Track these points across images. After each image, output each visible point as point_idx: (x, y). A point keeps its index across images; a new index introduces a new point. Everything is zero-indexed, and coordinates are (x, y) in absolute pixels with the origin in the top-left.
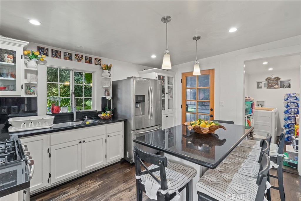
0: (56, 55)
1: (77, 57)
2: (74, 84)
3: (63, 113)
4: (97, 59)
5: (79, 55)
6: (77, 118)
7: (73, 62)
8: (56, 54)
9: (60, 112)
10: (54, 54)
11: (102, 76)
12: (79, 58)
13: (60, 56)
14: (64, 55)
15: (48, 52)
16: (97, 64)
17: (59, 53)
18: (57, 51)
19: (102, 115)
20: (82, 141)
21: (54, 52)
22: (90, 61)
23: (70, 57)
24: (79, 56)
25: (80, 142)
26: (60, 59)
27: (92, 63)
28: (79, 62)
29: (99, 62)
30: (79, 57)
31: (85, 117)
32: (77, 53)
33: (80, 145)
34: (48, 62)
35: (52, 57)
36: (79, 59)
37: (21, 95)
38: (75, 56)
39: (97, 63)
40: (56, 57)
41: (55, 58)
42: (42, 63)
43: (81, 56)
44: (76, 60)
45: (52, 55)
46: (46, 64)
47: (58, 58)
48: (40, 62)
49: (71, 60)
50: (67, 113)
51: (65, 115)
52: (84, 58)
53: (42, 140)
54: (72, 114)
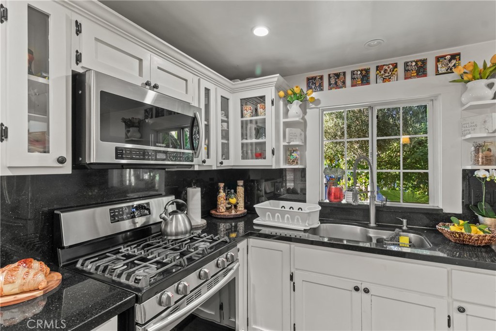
0: (336, 83)
1: (382, 72)
2: (376, 138)
3: (348, 204)
4: (444, 57)
5: (386, 65)
7: (372, 85)
8: (337, 81)
10: (333, 81)
11: (463, 105)
12: (386, 73)
13: (344, 82)
14: (352, 78)
15: (322, 83)
16: (444, 72)
17: (342, 76)
18: (337, 75)
20: (362, 287)
21: (333, 78)
23: (364, 78)
24: (387, 68)
25: (357, 289)
26: (344, 89)
27: (425, 75)
28: (387, 83)
29: (451, 65)
30: (385, 71)
31: (402, 223)
32: (381, 63)
33: (355, 293)
34: (322, 102)
35: (329, 89)
36: (387, 74)
37: (272, 166)
38: (377, 70)
39: (442, 70)
40: (337, 86)
41: (334, 90)
42: (313, 106)
43: (391, 66)
44: (380, 80)
45: (330, 84)
46: (319, 106)
48: (311, 104)
49: (368, 83)
50: (351, 204)
51: (348, 208)
52: (401, 69)
53: (282, 251)
54: (366, 209)
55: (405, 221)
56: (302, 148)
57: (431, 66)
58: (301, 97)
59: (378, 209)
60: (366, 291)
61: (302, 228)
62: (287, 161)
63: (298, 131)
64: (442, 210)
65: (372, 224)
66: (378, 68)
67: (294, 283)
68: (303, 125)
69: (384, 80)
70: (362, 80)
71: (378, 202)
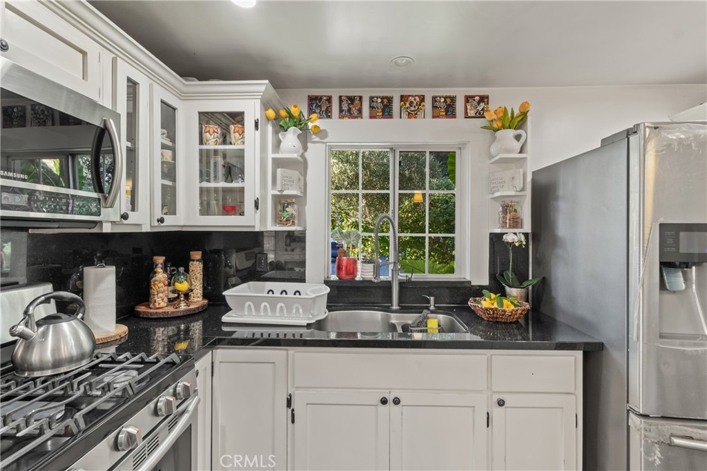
0: (349, 110)
1: (408, 105)
2: (398, 192)
3: (364, 281)
4: (473, 97)
5: (412, 96)
6: (400, 301)
7: (395, 120)
8: (351, 107)
9: (358, 278)
10: (345, 107)
11: (491, 157)
12: (412, 106)
13: (360, 111)
14: (370, 107)
15: (331, 106)
16: (473, 115)
17: (357, 102)
18: (351, 99)
19: (485, 303)
20: (390, 398)
21: (345, 102)
22: (447, 111)
23: (384, 108)
24: (413, 100)
25: (384, 401)
26: (359, 119)
27: (454, 116)
28: (413, 120)
29: (480, 108)
30: (411, 103)
31: (428, 301)
32: (406, 92)
33: (382, 408)
34: (329, 134)
35: (340, 118)
36: (413, 108)
37: (254, 227)
38: (401, 101)
39: (471, 113)
40: (351, 116)
41: (346, 120)
42: (317, 139)
43: (418, 99)
44: (404, 115)
45: (341, 111)
46: (325, 141)
47: (355, 117)
48: (314, 136)
49: (390, 116)
50: (370, 282)
52: (428, 104)
53: (274, 363)
54: (387, 287)
55: (432, 299)
56: (300, 200)
57: (460, 105)
58: (299, 122)
59: (402, 285)
60: (397, 401)
61: (305, 322)
62: (278, 219)
63: (295, 174)
64: (470, 282)
65: (395, 307)
66: (403, 98)
67: (293, 410)
68: (301, 165)
69: (410, 115)
70: (383, 111)
71: (403, 276)
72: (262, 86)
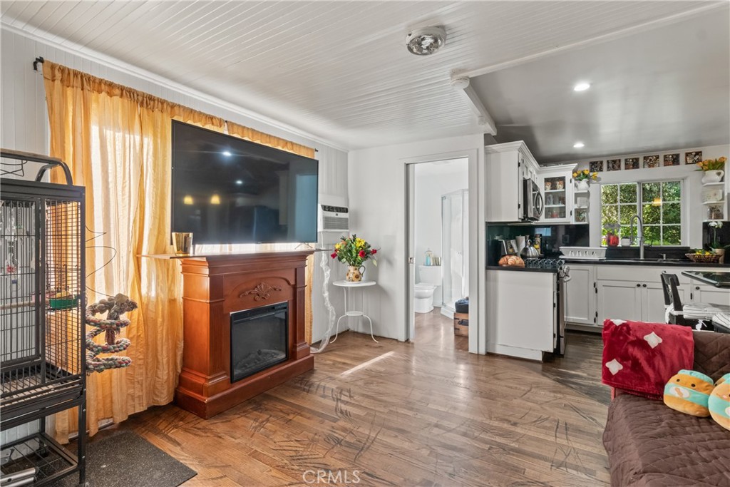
0: (613, 167)
1: (648, 161)
2: (642, 203)
3: (623, 247)
4: (691, 153)
5: (651, 156)
7: (641, 169)
8: (614, 165)
9: (620, 245)
10: (611, 166)
11: (702, 184)
12: (651, 161)
13: (619, 166)
14: (625, 164)
15: (602, 166)
17: (618, 162)
18: (614, 162)
20: (642, 284)
21: (610, 163)
22: (674, 161)
23: (635, 164)
24: (651, 158)
25: (639, 285)
26: (619, 170)
27: (678, 164)
28: (652, 169)
29: (696, 158)
30: (651, 160)
32: (647, 155)
33: (638, 289)
34: (602, 179)
35: (608, 171)
36: (651, 163)
37: (570, 223)
39: (690, 161)
40: (614, 169)
41: (612, 172)
42: (595, 182)
43: (654, 157)
44: (646, 166)
45: (608, 167)
46: (599, 182)
47: (617, 170)
49: (638, 167)
50: (629, 247)
51: (625, 249)
52: (661, 159)
53: (588, 270)
54: (638, 250)
55: (664, 255)
56: (587, 210)
57: (682, 158)
58: (587, 176)
59: (646, 248)
60: (645, 286)
62: (577, 219)
63: (585, 199)
64: (689, 247)
65: (642, 259)
66: (645, 158)
67: (596, 288)
68: (587, 195)
69: (650, 166)
70: (633, 165)
71: (648, 243)
72: (574, 166)
